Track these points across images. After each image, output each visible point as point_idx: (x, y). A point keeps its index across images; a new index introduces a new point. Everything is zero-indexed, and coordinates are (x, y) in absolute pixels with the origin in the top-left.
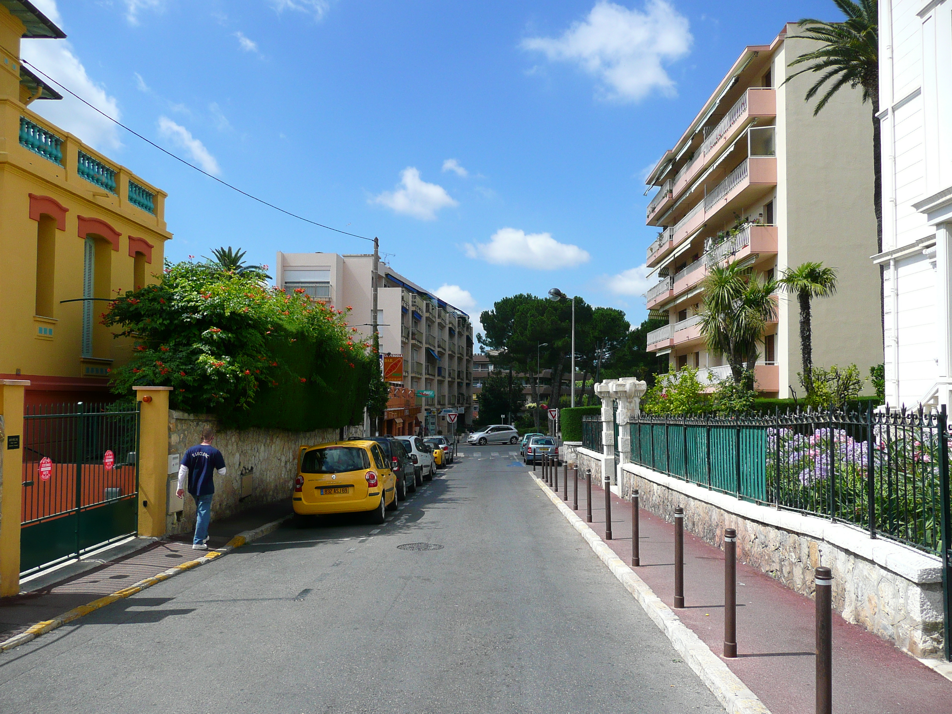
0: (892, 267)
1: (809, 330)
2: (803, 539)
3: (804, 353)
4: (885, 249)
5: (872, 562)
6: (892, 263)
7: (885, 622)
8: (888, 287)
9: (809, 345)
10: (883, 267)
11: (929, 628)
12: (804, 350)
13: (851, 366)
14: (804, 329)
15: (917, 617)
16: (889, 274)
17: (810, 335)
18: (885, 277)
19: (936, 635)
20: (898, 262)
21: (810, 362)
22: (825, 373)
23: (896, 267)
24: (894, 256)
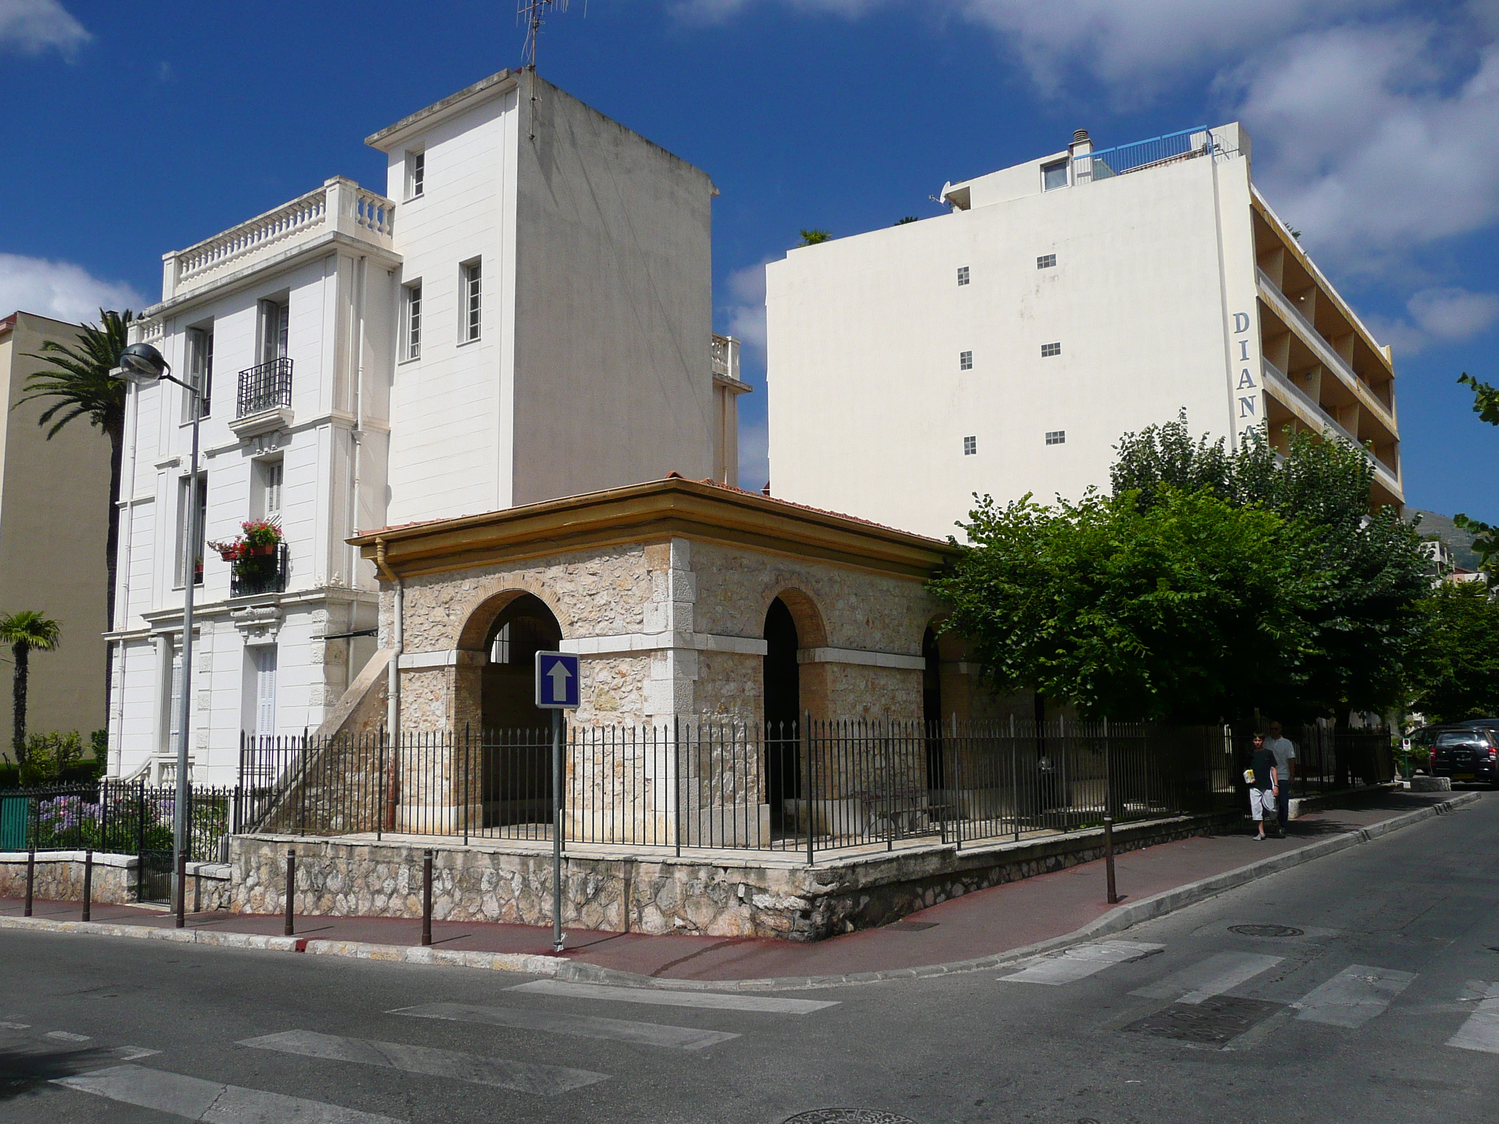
0: (121, 647)
1: (25, 688)
2: (58, 865)
3: (16, 714)
4: (117, 628)
5: (103, 865)
6: (121, 642)
7: (109, 894)
8: (116, 664)
9: (24, 705)
10: (111, 645)
11: (130, 889)
12: (16, 711)
13: (73, 732)
14: (19, 687)
15: (125, 885)
16: (117, 652)
17: (25, 693)
18: (115, 654)
19: (133, 892)
20: (127, 643)
21: (23, 725)
22: (45, 740)
23: (125, 647)
24: (124, 637)
